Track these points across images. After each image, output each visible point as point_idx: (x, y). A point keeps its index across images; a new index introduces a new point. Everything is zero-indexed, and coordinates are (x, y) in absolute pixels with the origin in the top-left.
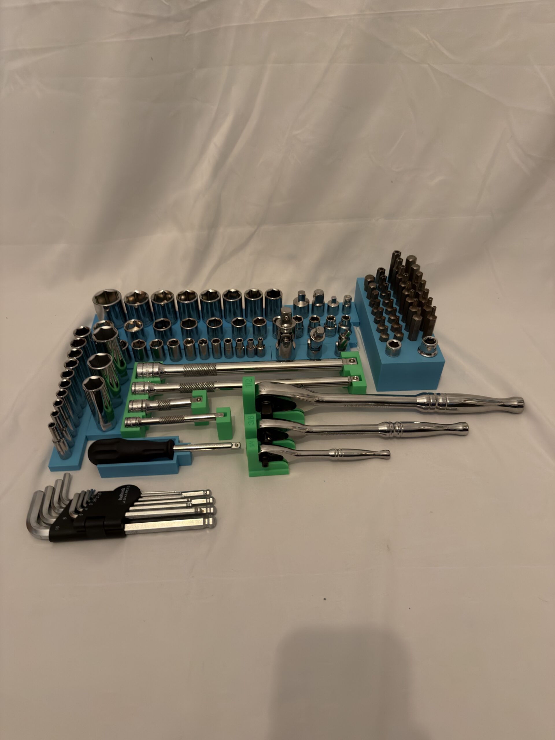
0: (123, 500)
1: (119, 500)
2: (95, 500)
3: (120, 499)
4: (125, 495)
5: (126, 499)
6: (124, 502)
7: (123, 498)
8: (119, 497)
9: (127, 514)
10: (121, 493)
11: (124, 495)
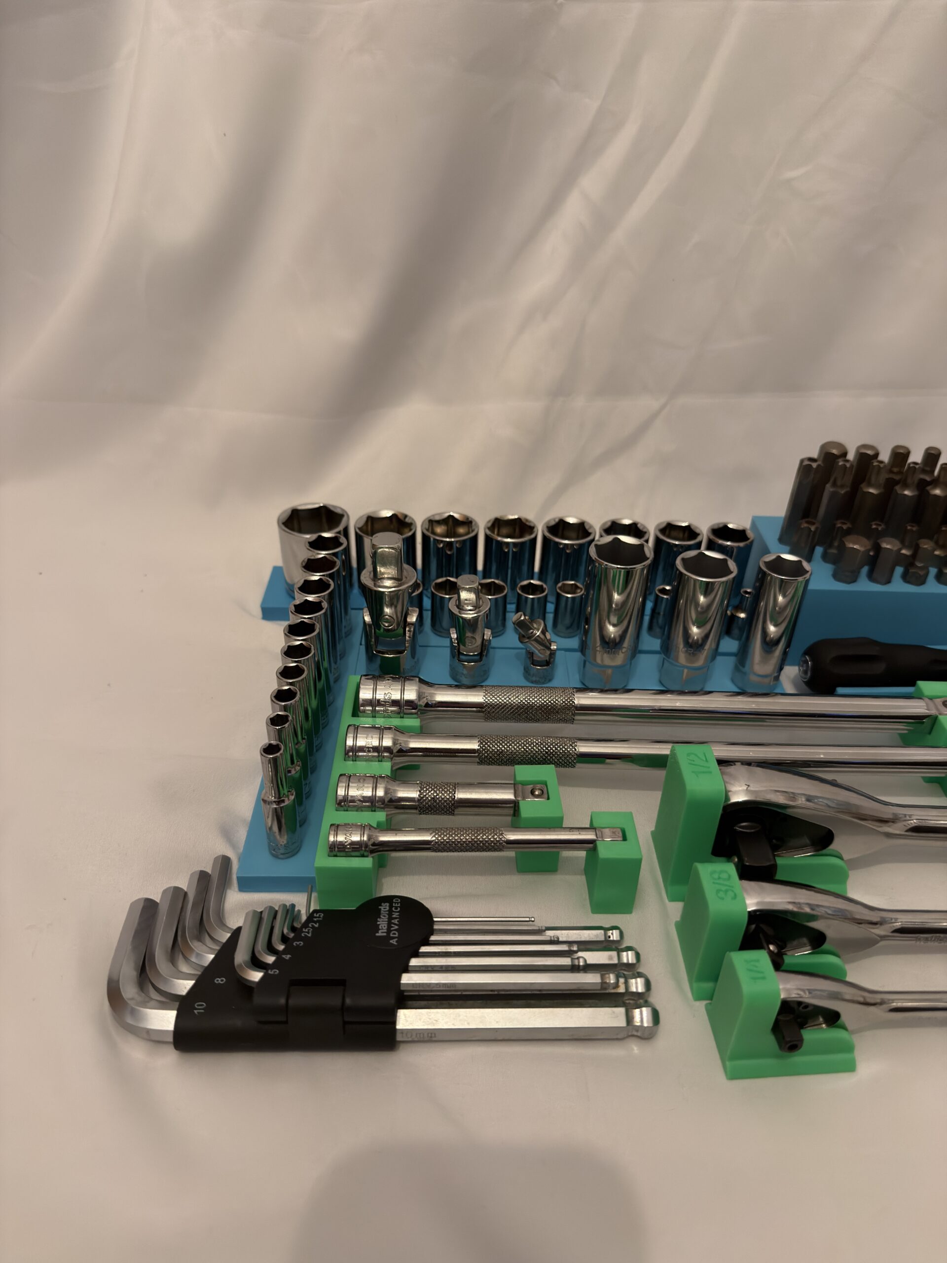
0: (388, 937)
1: (377, 934)
2: (308, 933)
3: (379, 934)
4: (393, 921)
5: (397, 933)
6: (394, 942)
7: (389, 930)
8: (377, 929)
9: (407, 979)
10: (380, 918)
11: (390, 924)
